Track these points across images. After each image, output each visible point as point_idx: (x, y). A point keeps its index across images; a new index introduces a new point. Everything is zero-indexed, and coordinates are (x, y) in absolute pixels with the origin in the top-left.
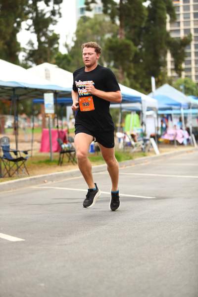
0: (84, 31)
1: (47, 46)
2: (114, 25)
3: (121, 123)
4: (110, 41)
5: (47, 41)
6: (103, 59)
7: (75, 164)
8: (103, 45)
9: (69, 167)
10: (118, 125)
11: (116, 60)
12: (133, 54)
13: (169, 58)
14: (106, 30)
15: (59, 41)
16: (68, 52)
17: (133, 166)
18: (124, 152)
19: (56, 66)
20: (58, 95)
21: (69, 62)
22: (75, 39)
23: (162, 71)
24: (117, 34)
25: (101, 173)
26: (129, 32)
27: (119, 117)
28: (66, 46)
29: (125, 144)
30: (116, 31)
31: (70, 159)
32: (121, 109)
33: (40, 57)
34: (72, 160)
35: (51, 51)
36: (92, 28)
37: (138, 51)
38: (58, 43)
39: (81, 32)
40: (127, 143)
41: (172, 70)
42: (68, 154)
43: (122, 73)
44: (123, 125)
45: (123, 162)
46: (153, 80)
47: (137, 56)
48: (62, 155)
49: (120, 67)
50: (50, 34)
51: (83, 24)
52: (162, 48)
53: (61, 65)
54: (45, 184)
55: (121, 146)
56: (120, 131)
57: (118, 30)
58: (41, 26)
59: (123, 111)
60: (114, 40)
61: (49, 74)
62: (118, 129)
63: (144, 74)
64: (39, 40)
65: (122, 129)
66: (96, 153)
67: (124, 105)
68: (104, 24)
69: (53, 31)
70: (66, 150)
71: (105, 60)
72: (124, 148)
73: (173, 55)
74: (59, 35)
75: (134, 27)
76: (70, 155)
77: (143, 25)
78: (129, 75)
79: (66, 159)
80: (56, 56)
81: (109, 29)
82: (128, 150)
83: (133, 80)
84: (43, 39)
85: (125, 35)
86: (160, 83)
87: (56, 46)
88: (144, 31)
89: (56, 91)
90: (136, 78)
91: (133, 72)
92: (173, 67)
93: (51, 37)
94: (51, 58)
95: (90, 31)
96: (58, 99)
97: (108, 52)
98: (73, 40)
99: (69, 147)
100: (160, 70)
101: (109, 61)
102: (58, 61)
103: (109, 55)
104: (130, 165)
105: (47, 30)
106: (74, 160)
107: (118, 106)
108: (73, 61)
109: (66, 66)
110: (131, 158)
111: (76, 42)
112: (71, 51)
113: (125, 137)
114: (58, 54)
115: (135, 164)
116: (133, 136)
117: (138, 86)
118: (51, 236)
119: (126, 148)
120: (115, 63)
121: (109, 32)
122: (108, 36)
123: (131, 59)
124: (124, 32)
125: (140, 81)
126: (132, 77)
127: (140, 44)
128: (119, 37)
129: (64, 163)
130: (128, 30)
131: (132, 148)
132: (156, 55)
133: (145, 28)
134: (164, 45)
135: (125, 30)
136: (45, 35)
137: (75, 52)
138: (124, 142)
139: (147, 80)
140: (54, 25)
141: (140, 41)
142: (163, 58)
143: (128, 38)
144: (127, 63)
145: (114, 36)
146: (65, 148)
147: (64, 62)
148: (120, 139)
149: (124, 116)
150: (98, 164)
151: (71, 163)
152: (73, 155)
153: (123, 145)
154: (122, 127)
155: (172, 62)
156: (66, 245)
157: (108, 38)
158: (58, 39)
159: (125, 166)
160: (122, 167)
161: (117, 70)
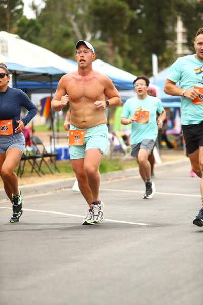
6: (85, 27)
7: (41, 175)
8: (87, 7)
9: (32, 178)
11: (104, 30)
12: (128, 21)
13: (180, 28)
16: (36, 16)
18: (110, 160)
19: (16, 35)
20: (19, 77)
21: (37, 30)
23: (169, 47)
28: (34, 7)
31: (33, 168)
34: (37, 169)
35: (12, 14)
37: (136, 17)
38: (22, 3)
40: (116, 147)
41: (183, 44)
42: (31, 160)
43: (113, 48)
44: (111, 122)
45: (109, 173)
46: (155, 59)
47: (133, 23)
48: (23, 162)
49: (110, 39)
52: (170, 14)
53: (26, 35)
61: (7, 47)
63: (143, 50)
65: (109, 128)
70: (28, 155)
71: (88, 28)
72: (111, 155)
73: (185, 25)
76: (35, 162)
78: (121, 52)
79: (28, 168)
80: (18, 22)
82: (117, 157)
83: (127, 59)
86: (165, 64)
87: (19, 7)
89: (15, 71)
90: (131, 55)
91: (128, 47)
92: (185, 41)
94: (11, 24)
96: (18, 83)
97: (93, 17)
99: (33, 151)
100: (165, 45)
101: (94, 31)
102: (22, 29)
103: (95, 22)
104: (120, 178)
106: (39, 169)
108: (43, 30)
109: (33, 37)
110: (120, 169)
112: (40, 15)
113: (113, 139)
114: (22, 18)
115: (126, 177)
116: (125, 138)
117: (134, 66)
119: (115, 153)
120: (102, 34)
123: (125, 28)
125: (138, 60)
126: (125, 53)
127: (139, 8)
129: (26, 174)
131: (122, 154)
132: (161, 24)
134: (173, 10)
137: (44, 17)
139: (147, 59)
141: (139, 3)
142: (170, 28)
144: (119, 34)
146: (27, 151)
147: (31, 30)
151: (35, 174)
152: (38, 163)
153: (111, 149)
155: (183, 33)
159: (112, 180)
160: (107, 180)
161: (105, 44)
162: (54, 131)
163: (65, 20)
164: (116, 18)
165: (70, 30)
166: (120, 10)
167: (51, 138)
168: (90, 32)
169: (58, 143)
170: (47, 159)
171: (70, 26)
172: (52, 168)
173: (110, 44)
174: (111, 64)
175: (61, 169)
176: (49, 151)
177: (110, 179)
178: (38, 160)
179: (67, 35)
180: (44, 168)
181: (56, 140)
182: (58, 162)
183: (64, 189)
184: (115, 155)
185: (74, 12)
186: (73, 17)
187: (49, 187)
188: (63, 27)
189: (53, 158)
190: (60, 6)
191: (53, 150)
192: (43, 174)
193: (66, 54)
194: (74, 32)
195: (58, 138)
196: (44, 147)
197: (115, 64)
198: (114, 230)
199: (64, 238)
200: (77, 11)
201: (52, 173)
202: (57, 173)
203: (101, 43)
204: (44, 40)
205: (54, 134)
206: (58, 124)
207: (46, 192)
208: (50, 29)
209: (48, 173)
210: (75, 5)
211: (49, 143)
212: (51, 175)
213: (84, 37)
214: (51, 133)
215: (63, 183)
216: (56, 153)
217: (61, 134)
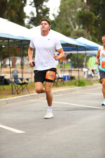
0: (64, 6)
1: (42, 15)
2: (83, 3)
3: (86, 63)
4: (80, 12)
5: (42, 12)
6: (76, 23)
7: (58, 87)
8: (76, 15)
9: (54, 88)
10: (84, 64)
11: (84, 24)
12: (94, 20)
14: (78, 6)
15: (49, 12)
16: (55, 19)
17: (93, 89)
18: (87, 80)
21: (55, 25)
22: (59, 11)
24: (85, 8)
25: (73, 93)
26: (92, 7)
27: (85, 59)
28: (54, 15)
29: (88, 75)
30: (84, 6)
32: (86, 54)
33: (38, 22)
34: (56, 84)
36: (69, 5)
37: (97, 19)
38: (49, 14)
39: (63, 7)
40: (89, 75)
43: (87, 32)
44: (87, 64)
45: (86, 86)
47: (96, 21)
49: (86, 29)
50: (44, 8)
51: (64, 2)
54: (38, 99)
55: (86, 76)
56: (85, 68)
57: (85, 6)
58: (38, 3)
59: (87, 55)
60: (83, 12)
62: (84, 66)
63: (101, 33)
64: (37, 11)
65: (86, 66)
66: (70, 80)
67: (88, 52)
68: (77, 2)
69: (45, 6)
74: (49, 8)
75: (95, 4)
77: (101, 3)
78: (91, 34)
81: (80, 5)
82: (90, 79)
83: (94, 37)
84: (40, 11)
85: (90, 9)
87: (47, 15)
88: (101, 6)
90: (95, 35)
91: (94, 32)
93: (44, 9)
95: (68, 6)
97: (79, 19)
98: (58, 12)
101: (79, 25)
103: (80, 21)
104: (91, 88)
105: (42, 5)
106: (57, 84)
107: (84, 52)
108: (58, 25)
110: (91, 84)
111: (60, 13)
112: (57, 18)
113: (88, 71)
115: (94, 88)
116: (93, 71)
117: (97, 40)
118: (41, 130)
119: (88, 78)
120: (83, 26)
121: (80, 7)
122: (79, 9)
123: (93, 23)
124: (89, 7)
125: (98, 37)
126: (93, 34)
127: (99, 15)
128: (86, 10)
130: (92, 6)
131: (92, 78)
133: (102, 5)
135: (90, 6)
136: (41, 8)
137: (58, 19)
138: (87, 74)
140: (46, 2)
141: (99, 12)
143: (91, 11)
144: (90, 26)
145: (82, 10)
148: (85, 73)
149: (88, 58)
150: (71, 88)
151: (55, 86)
153: (87, 76)
154: (86, 65)
156: (50, 136)
157: (79, 11)
158: (49, 11)
159: (88, 89)
160: (86, 89)
161: (84, 30)
162: (63, 68)
163: (67, 20)
164: (89, 19)
165: (69, 24)
166: (91, 16)
167: (61, 71)
168: (78, 25)
169: (65, 73)
170: (60, 80)
171: (69, 23)
172: (62, 84)
173: (86, 30)
174: (87, 39)
175: (66, 85)
176: (61, 77)
177: (87, 89)
178: (56, 80)
179: (68, 27)
180: (58, 84)
181: (64, 72)
182: (64, 81)
183: (67, 93)
184: (89, 78)
185: (71, 17)
186: (70, 19)
187: (61, 92)
188: (66, 23)
189: (62, 80)
190: (65, 14)
191: (62, 76)
192: (58, 86)
193: (68, 35)
194: (71, 25)
195: (65, 71)
196: (58, 75)
197: (88, 39)
198: (89, 111)
199: (68, 114)
200: (72, 16)
201: (62, 86)
202: (64, 86)
203: (82, 30)
204: (58, 29)
205: (63, 70)
206: (64, 65)
207: (59, 94)
208: (61, 24)
209: (60, 86)
210: (71, 14)
211: (60, 73)
212: (61, 87)
213: (75, 27)
214: (61, 69)
215: (67, 90)
216: (64, 77)
217: (66, 69)
